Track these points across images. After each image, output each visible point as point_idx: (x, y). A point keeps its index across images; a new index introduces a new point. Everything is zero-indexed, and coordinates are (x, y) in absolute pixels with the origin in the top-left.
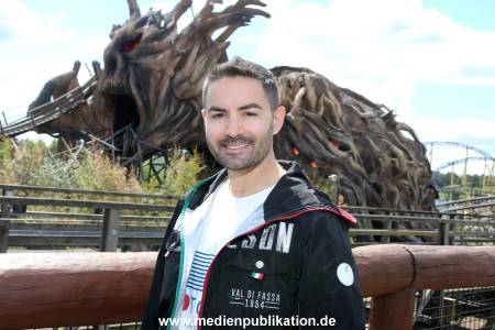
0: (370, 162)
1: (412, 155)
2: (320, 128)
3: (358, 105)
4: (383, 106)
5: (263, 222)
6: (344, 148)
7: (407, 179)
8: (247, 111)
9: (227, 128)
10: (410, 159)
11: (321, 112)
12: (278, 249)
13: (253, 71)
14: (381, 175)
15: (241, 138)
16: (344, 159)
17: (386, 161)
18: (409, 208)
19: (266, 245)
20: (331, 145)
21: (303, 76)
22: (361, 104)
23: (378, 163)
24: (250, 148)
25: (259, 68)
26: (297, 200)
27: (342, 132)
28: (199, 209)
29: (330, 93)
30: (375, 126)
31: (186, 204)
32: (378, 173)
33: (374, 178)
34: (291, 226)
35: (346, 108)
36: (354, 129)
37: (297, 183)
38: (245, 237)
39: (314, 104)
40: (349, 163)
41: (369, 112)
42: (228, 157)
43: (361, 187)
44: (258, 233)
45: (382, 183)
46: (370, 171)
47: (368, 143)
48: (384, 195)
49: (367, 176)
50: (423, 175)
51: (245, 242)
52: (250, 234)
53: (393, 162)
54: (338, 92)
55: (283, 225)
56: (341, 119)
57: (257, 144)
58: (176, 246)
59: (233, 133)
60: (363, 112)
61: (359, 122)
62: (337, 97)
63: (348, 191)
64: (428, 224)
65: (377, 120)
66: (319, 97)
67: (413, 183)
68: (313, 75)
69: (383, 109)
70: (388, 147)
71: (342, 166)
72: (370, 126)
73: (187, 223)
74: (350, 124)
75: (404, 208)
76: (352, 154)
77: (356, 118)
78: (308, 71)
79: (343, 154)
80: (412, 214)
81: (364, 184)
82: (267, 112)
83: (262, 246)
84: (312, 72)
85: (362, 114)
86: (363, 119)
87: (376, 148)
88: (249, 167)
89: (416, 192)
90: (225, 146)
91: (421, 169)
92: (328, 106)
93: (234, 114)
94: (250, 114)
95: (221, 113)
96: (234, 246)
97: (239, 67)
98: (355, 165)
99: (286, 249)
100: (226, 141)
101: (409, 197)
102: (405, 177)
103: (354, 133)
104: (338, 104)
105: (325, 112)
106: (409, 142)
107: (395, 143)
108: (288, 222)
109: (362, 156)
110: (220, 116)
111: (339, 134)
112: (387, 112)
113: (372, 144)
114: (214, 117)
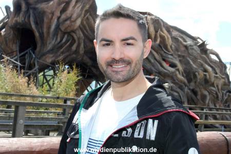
0: (190, 75)
1: (218, 71)
2: (157, 52)
3: (182, 37)
4: (199, 38)
5: (137, 119)
6: (173, 65)
7: (214, 87)
8: (127, 42)
9: (113, 54)
10: (216, 74)
11: (158, 42)
12: (148, 138)
13: (131, 14)
14: (197, 84)
15: (122, 60)
16: (173, 73)
17: (200, 74)
18: (215, 106)
19: (139, 135)
20: (164, 64)
21: (146, 17)
22: (184, 37)
23: (195, 76)
24: (128, 68)
25: (134, 12)
26: (160, 104)
27: (172, 55)
28: (90, 109)
29: (164, 29)
30: (193, 51)
31: (82, 105)
32: (195, 82)
33: (192, 85)
34: (156, 122)
35: (175, 39)
36: (179, 53)
37: (160, 92)
38: (124, 129)
39: (153, 36)
40: (176, 75)
41: (189, 42)
42: (113, 73)
43: (184, 91)
44: (133, 126)
45: (198, 89)
46: (190, 81)
47: (189, 63)
48: (199, 97)
49: (188, 84)
50: (225, 84)
51: (124, 132)
52: (128, 127)
53: (205, 75)
54: (169, 29)
55: (150, 121)
56: (171, 47)
57: (133, 65)
58: (75, 135)
59: (117, 57)
60: (186, 41)
61: (183, 49)
62: (169, 31)
63: (176, 94)
64: (228, 116)
65: (195, 47)
66: (156, 32)
67: (218, 89)
68: (153, 17)
69: (199, 40)
70: (202, 65)
71: (172, 78)
72: (190, 51)
73: (82, 118)
74: (177, 50)
75: (212, 106)
76: (178, 70)
77: (181, 46)
78: (149, 14)
79: (172, 69)
80: (217, 110)
81: (186, 89)
82: (140, 43)
83: (136, 136)
84: (152, 15)
85: (185, 43)
86: (186, 47)
87: (194, 66)
88: (127, 80)
89: (220, 95)
90: (112, 66)
91: (223, 80)
92: (162, 38)
93: (118, 44)
94: (128, 44)
95: (108, 43)
96: (117, 135)
97: (122, 12)
98: (180, 77)
99: (153, 138)
100: (111, 63)
101: (216, 98)
102: (213, 85)
103: (179, 56)
104: (169, 36)
105: (160, 41)
106: (215, 62)
107: (206, 62)
108: (154, 119)
109: (185, 71)
110: (108, 45)
111: (170, 56)
112: (201, 42)
113: (192, 63)
114: (104, 45)
